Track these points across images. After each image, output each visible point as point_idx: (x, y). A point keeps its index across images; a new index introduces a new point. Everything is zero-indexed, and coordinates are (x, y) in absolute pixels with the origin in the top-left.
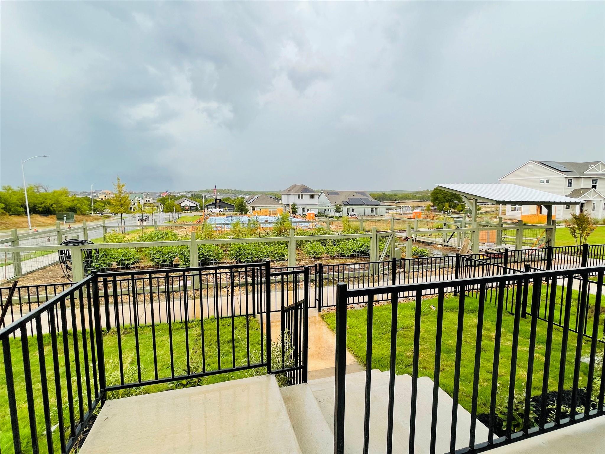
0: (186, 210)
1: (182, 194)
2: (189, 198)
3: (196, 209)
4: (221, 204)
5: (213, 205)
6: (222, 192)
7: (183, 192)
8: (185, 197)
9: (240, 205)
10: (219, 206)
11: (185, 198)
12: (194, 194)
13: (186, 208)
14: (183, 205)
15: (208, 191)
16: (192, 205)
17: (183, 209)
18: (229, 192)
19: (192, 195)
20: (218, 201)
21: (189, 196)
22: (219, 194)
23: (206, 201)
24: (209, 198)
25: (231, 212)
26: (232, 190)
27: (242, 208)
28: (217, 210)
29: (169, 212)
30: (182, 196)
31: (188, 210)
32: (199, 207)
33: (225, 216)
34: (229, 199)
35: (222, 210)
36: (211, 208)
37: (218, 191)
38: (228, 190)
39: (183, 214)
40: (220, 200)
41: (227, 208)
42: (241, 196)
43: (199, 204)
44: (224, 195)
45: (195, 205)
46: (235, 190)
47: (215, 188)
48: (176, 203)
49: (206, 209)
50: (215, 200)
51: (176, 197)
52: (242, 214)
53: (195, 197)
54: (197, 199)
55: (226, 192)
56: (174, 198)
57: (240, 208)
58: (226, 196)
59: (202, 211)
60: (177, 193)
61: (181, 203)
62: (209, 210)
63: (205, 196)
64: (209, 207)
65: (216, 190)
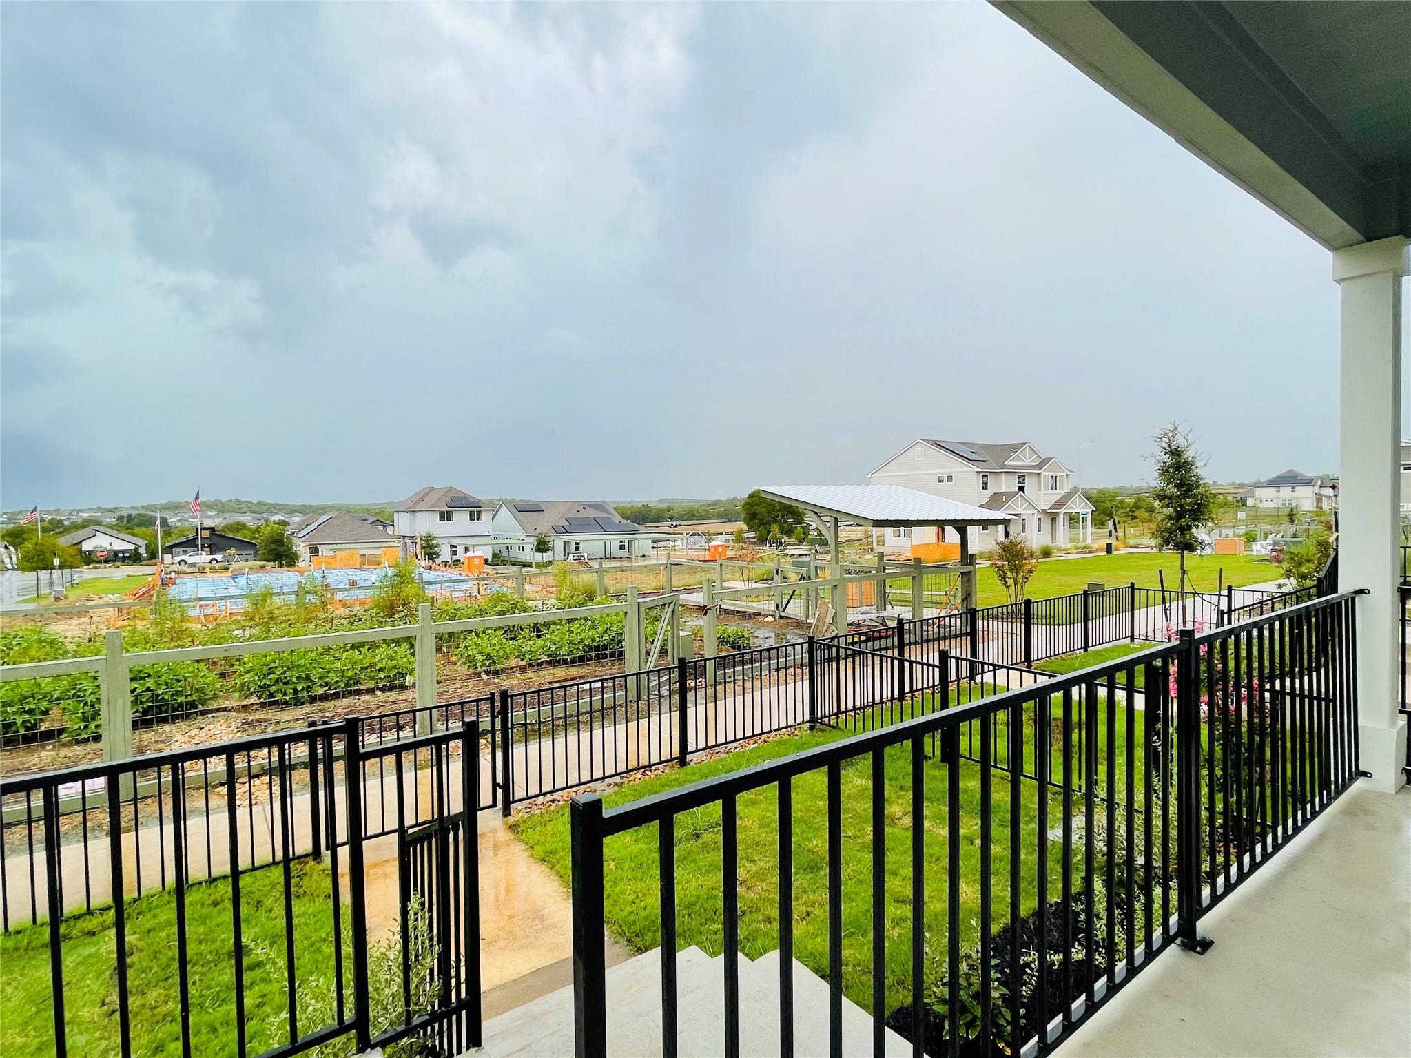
0: (99, 562)
1: (86, 515)
2: (111, 527)
3: (135, 558)
4: (218, 541)
5: (190, 543)
6: (220, 507)
7: (89, 510)
8: (98, 523)
9: (272, 543)
10: (210, 546)
11: (97, 528)
12: (129, 516)
13: (99, 554)
14: (87, 546)
15: (175, 507)
16: (119, 545)
17: (88, 559)
18: (238, 506)
19: (120, 518)
20: (207, 534)
21: (112, 520)
22: (209, 513)
23: (167, 533)
24: (178, 524)
25: (247, 560)
26: (252, 503)
27: (282, 549)
28: (203, 557)
29: (36, 569)
30: (85, 520)
31: (106, 562)
32: (143, 551)
33: (229, 574)
34: (240, 527)
35: (219, 557)
36: (185, 552)
37: (208, 505)
38: (238, 502)
39: (88, 572)
40: (212, 529)
41: (233, 551)
42: (277, 518)
43: (143, 543)
44: (226, 515)
45: (132, 547)
46: (260, 503)
47: (197, 498)
48: (63, 541)
49: (167, 557)
50: (197, 530)
51: (66, 523)
52: (281, 566)
53: (128, 523)
54: (137, 530)
55: (233, 507)
56: (56, 527)
57: (274, 549)
58: (230, 519)
59: (154, 561)
60: (70, 514)
61: (81, 542)
62: (177, 559)
63: (164, 522)
64: (180, 550)
65: (199, 504)
